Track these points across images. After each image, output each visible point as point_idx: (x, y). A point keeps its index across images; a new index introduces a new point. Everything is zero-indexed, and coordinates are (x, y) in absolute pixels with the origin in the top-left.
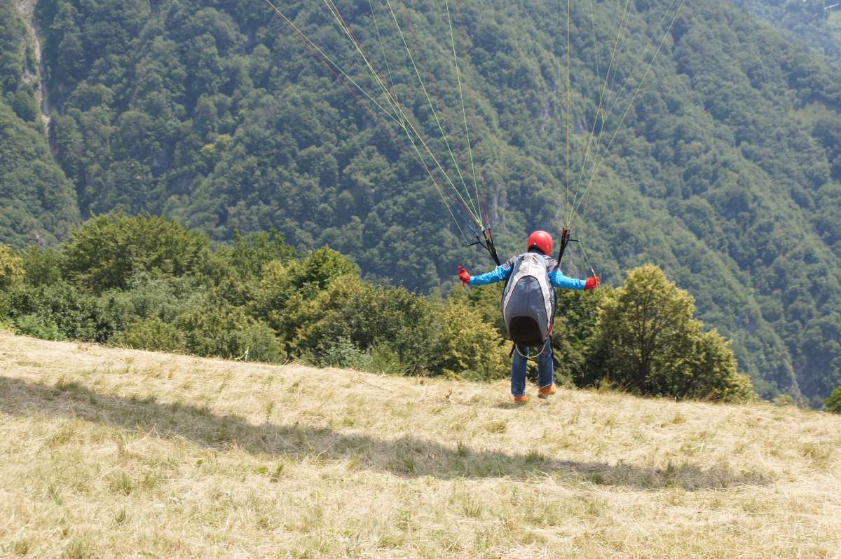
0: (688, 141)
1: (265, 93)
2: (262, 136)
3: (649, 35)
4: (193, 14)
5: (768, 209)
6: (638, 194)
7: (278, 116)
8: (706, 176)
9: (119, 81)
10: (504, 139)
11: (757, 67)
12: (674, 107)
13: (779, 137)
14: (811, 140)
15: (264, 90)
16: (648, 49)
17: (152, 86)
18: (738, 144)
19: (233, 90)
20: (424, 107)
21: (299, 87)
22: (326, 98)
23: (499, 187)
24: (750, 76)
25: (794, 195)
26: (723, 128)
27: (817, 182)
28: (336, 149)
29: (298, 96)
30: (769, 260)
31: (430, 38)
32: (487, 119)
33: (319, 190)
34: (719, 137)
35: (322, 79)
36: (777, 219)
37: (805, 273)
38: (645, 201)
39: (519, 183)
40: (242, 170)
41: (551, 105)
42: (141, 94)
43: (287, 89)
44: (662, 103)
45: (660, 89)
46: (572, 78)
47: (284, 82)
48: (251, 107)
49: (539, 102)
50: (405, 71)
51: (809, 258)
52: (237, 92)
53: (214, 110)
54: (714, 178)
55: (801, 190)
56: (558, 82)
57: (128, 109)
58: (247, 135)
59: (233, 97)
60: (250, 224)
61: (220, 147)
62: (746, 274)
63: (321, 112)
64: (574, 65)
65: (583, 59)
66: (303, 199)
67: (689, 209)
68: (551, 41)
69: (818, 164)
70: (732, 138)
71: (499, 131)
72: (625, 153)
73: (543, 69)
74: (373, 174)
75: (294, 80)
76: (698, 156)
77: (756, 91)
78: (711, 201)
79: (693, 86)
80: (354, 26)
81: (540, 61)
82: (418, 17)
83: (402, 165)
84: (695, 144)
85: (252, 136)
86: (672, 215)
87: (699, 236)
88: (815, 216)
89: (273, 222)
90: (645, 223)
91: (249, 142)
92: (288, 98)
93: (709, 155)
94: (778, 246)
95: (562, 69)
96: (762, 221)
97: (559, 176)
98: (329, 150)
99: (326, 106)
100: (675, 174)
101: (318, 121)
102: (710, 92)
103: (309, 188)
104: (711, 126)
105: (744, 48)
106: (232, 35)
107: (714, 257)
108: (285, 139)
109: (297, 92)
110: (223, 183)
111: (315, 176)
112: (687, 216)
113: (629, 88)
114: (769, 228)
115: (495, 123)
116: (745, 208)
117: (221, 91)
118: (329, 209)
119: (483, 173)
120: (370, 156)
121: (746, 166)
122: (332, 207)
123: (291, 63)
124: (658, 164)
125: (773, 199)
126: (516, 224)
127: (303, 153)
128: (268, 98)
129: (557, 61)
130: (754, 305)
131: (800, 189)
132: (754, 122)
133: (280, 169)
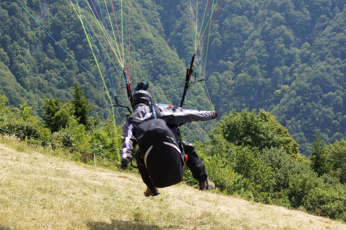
1: (307, 66)
2: (305, 87)
4: (274, 28)
7: (313, 77)
9: (238, 59)
15: (307, 64)
17: (252, 62)
19: (291, 64)
21: (325, 63)
22: (339, 69)
29: (324, 67)
33: (333, 113)
35: (337, 59)
40: (294, 102)
42: (248, 66)
43: (319, 64)
47: (317, 60)
48: (300, 73)
53: (281, 73)
57: (241, 73)
58: (297, 86)
59: (291, 67)
60: (297, 129)
61: (284, 91)
63: (335, 75)
66: (324, 117)
85: (300, 87)
89: (308, 129)
91: (298, 89)
92: (319, 68)
98: (339, 94)
99: (338, 72)
101: (334, 80)
103: (328, 113)
106: (292, 38)
108: (316, 88)
109: (324, 65)
110: (284, 109)
111: (331, 106)
117: (285, 64)
118: (338, 123)
122: (339, 122)
123: (321, 51)
127: (325, 95)
133: (313, 103)
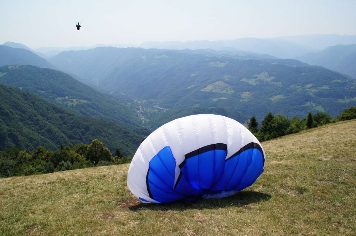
0: (39, 121)
3: (29, 104)
5: (54, 130)
8: (43, 126)
10: (5, 125)
11: (48, 108)
12: (36, 116)
13: (54, 119)
14: (59, 118)
16: (29, 107)
18: (47, 120)
23: (6, 134)
24: (47, 109)
25: (58, 128)
26: (44, 118)
27: (61, 125)
30: (56, 138)
34: (44, 120)
37: (62, 140)
38: (33, 132)
39: (10, 132)
41: (14, 118)
44: (33, 115)
45: (32, 113)
46: (16, 113)
49: (11, 118)
51: (63, 137)
62: (53, 141)
65: (17, 109)
67: (41, 132)
68: (11, 107)
69: (61, 122)
70: (46, 120)
72: (28, 124)
73: (11, 112)
76: (41, 123)
77: (49, 112)
78: (45, 130)
79: (38, 112)
81: (10, 110)
86: (39, 134)
87: (44, 136)
88: (62, 130)
90: (34, 136)
93: (43, 123)
94: (57, 136)
95: (14, 112)
97: (17, 130)
100: (38, 127)
102: (41, 113)
105: (45, 105)
107: (47, 139)
112: (41, 134)
113: (27, 113)
114: (55, 133)
115: (3, 123)
116: (51, 130)
119: (3, 132)
121: (49, 124)
124: (34, 126)
125: (55, 129)
126: (10, 140)
130: (55, 146)
131: (59, 126)
132: (49, 117)
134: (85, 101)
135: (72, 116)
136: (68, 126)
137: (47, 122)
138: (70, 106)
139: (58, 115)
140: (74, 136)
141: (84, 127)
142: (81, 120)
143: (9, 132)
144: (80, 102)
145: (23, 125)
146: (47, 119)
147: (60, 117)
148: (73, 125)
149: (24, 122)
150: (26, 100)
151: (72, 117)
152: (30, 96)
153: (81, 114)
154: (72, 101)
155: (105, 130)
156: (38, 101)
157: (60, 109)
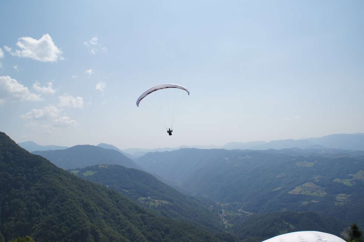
0: (121, 220)
3: (113, 202)
5: (134, 230)
6: (113, 230)
12: (118, 214)
13: (135, 218)
14: (140, 219)
16: (113, 205)
20: (75, 217)
23: (89, 230)
24: (129, 208)
26: (126, 217)
27: (142, 225)
28: (58, 226)
30: (136, 239)
31: (76, 205)
32: (87, 219)
34: (125, 219)
36: (136, 232)
41: (98, 215)
44: (116, 214)
45: (115, 211)
46: (100, 210)
49: (95, 214)
50: (72, 211)
51: (142, 238)
52: (39, 216)
54: (125, 226)
55: (139, 227)
56: (98, 211)
64: (100, 208)
65: (102, 207)
68: (96, 204)
69: (141, 222)
70: (127, 219)
71: (89, 220)
72: (110, 223)
73: (96, 209)
74: (65, 230)
75: (51, 213)
76: (122, 222)
77: (131, 211)
78: (125, 230)
79: (120, 211)
80: (62, 203)
82: (73, 201)
83: (71, 228)
84: (122, 220)
86: (119, 233)
87: (124, 236)
88: (142, 231)
90: (115, 235)
93: (124, 222)
94: (137, 237)
95: (99, 209)
96: (134, 233)
97: (99, 228)
100: (119, 226)
102: (123, 211)
104: (124, 217)
105: (128, 204)
107: (127, 240)
112: (122, 233)
113: (110, 211)
114: (135, 234)
115: (88, 219)
116: (131, 230)
119: (86, 228)
120: (65, 226)
121: (130, 223)
124: (116, 224)
126: (91, 236)
128: (45, 217)
129: (98, 207)
132: (131, 216)
134: (167, 203)
135: (153, 216)
136: (148, 227)
137: (128, 222)
138: (152, 206)
139: (139, 215)
140: (154, 238)
141: (164, 229)
142: (162, 221)
143: (92, 228)
144: (162, 203)
145: (105, 223)
146: (129, 219)
147: (142, 217)
148: (153, 226)
149: (106, 220)
150: (111, 198)
151: (153, 218)
152: (115, 194)
153: (162, 215)
154: (154, 202)
155: (185, 233)
156: (122, 199)
157: (142, 209)
